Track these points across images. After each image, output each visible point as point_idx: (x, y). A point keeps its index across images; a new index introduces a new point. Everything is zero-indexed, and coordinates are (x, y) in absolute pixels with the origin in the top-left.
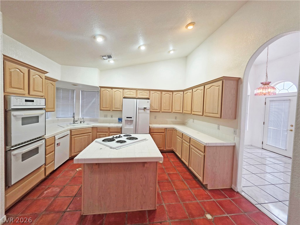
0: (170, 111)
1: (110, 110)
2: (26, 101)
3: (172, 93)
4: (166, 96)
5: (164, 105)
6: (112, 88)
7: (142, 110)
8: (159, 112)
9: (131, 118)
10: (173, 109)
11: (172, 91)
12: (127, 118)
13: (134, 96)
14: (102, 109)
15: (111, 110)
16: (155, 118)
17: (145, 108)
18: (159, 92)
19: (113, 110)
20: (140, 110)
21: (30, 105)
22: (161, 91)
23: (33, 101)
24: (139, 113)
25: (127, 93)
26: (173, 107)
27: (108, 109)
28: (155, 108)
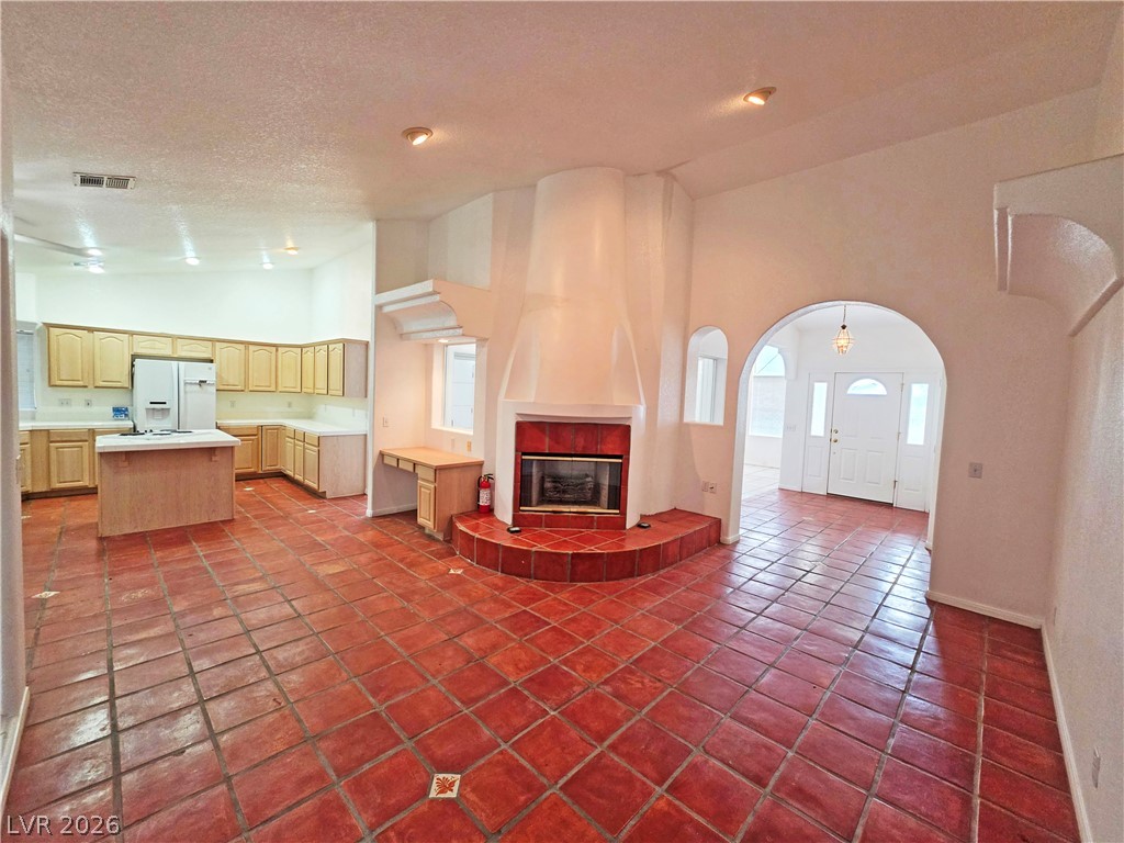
0: (272, 388)
1: (86, 387)
4: (263, 353)
5: (255, 374)
6: (91, 330)
7: (193, 386)
8: (243, 391)
9: (164, 403)
10: (280, 384)
11: (276, 346)
12: (151, 403)
13: (168, 352)
14: (58, 383)
15: (91, 387)
16: (233, 404)
17: (201, 382)
19: (96, 387)
20: (188, 387)
22: (247, 344)
24: (185, 392)
25: (142, 346)
28: (231, 382)
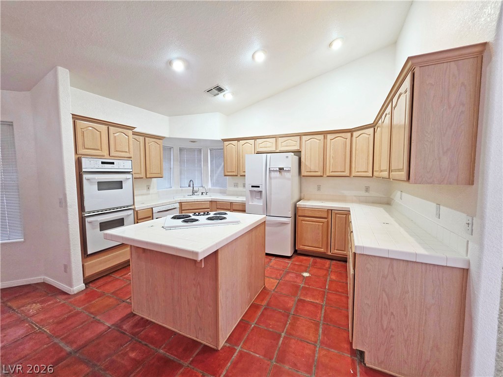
0: (347, 173)
1: (237, 176)
2: (103, 163)
3: (349, 134)
4: (339, 140)
5: (332, 161)
6: (238, 140)
7: (276, 173)
8: (321, 176)
9: (259, 187)
10: (353, 169)
11: (351, 131)
12: (252, 186)
13: (272, 149)
14: (227, 174)
15: (239, 175)
16: (319, 188)
17: (281, 169)
18: (321, 137)
19: (241, 176)
20: (272, 173)
21: (108, 168)
22: (325, 133)
23: (113, 163)
24: (270, 178)
25: (262, 145)
26: (353, 166)
27: (234, 174)
28: (313, 168)
